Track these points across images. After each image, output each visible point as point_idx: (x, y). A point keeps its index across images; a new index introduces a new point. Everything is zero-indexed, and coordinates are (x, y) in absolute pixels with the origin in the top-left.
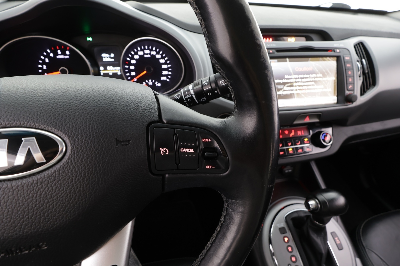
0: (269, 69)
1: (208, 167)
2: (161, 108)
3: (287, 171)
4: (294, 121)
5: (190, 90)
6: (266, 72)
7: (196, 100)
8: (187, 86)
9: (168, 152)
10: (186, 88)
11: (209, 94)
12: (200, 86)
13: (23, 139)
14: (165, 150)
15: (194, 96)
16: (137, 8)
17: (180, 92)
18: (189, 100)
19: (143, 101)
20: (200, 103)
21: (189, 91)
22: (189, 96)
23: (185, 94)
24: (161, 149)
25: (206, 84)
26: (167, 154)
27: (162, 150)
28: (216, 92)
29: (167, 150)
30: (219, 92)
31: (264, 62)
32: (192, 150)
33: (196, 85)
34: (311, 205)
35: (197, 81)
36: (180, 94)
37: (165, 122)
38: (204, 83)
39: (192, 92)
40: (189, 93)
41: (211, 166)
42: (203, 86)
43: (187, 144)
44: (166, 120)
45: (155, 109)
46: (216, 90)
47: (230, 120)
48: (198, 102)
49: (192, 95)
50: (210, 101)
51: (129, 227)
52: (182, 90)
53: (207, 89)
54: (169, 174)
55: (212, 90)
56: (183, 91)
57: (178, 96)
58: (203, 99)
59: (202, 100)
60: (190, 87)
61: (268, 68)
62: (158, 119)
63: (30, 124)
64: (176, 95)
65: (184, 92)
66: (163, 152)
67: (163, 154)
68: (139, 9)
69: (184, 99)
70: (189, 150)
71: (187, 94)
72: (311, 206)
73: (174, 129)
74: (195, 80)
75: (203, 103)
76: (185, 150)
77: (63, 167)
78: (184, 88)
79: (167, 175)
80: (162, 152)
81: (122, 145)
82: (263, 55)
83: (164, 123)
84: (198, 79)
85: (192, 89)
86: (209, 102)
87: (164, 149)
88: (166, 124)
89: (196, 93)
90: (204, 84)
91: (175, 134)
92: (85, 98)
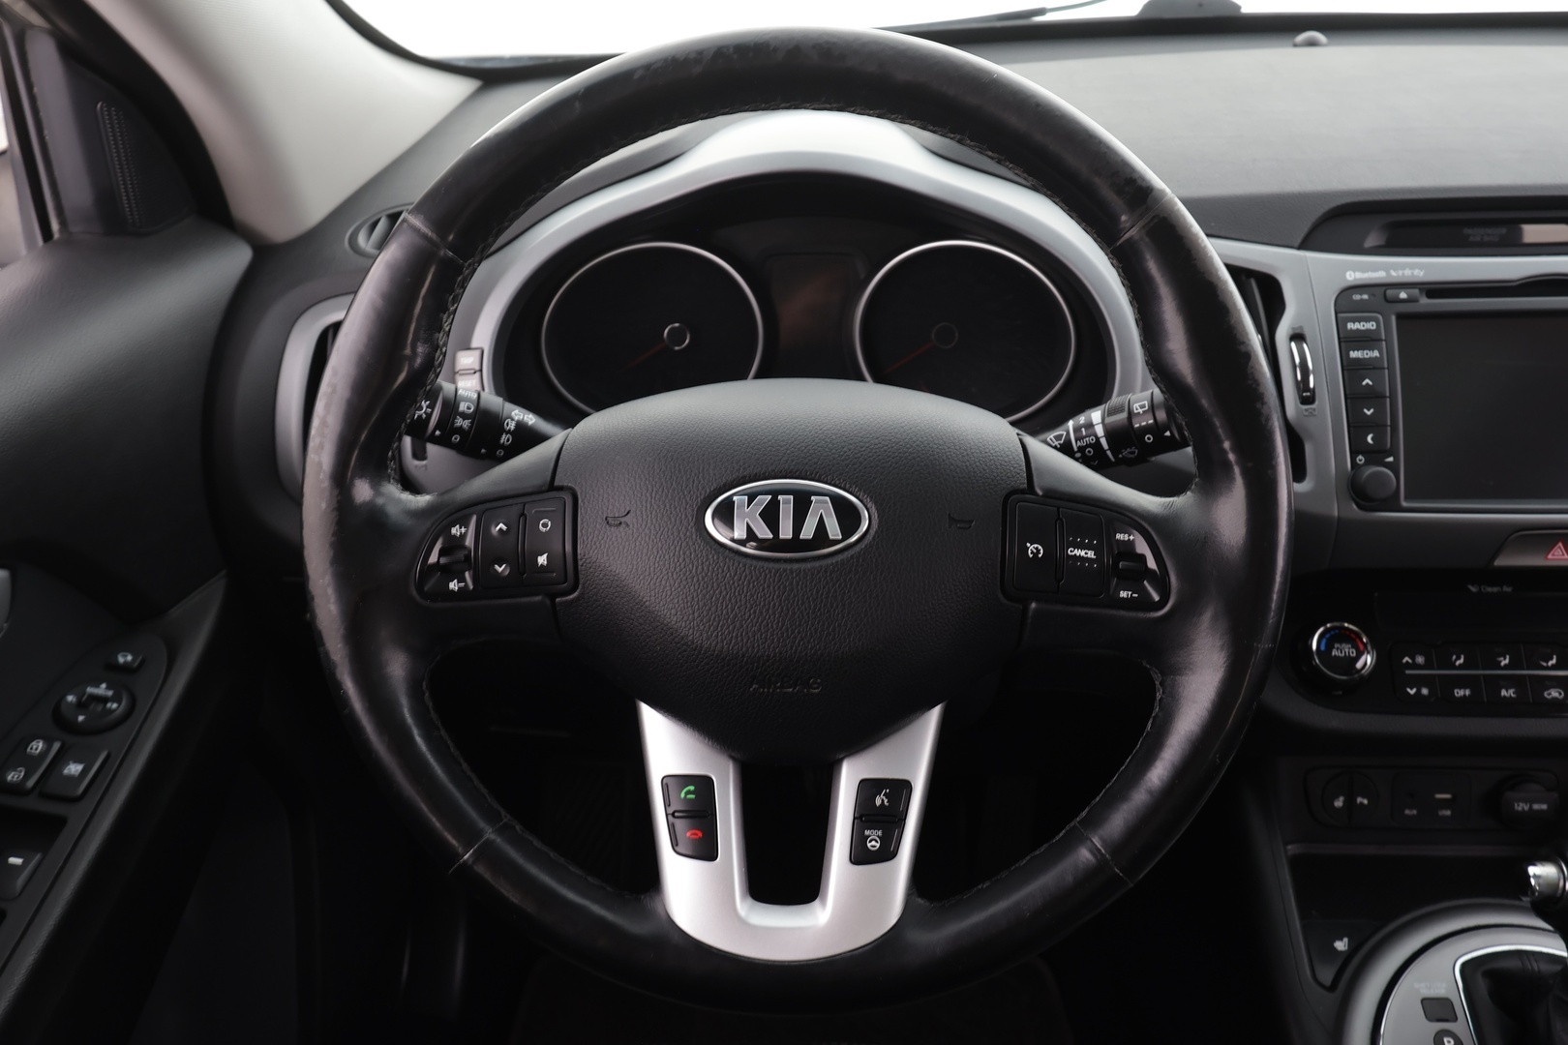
0: (1266, 400)
1: (1123, 594)
2: (1033, 465)
3: (1521, 807)
4: (1494, 557)
5: (1094, 423)
6: (1258, 406)
7: (1109, 453)
8: (1087, 413)
9: (1042, 551)
10: (1082, 419)
11: (1149, 439)
12: (1124, 415)
13: (813, 498)
14: (1037, 548)
15: (1103, 441)
16: (935, 150)
17: (1064, 427)
18: (1089, 452)
19: (997, 449)
20: (1119, 462)
21: (1090, 425)
22: (1091, 440)
23: (1078, 434)
24: (1028, 545)
25: (1141, 411)
26: (1040, 556)
27: (1031, 548)
28: (1168, 434)
29: (1040, 547)
30: (1177, 436)
31: (1254, 386)
32: (1091, 554)
33: (1112, 412)
34: (1535, 876)
35: (1115, 400)
36: (1065, 433)
37: (1040, 493)
38: (1137, 408)
39: (1099, 430)
40: (1090, 431)
41: (1130, 593)
42: (1130, 414)
43: (1083, 540)
44: (1042, 489)
45: (1020, 466)
46: (1168, 428)
47: (1182, 502)
48: (1113, 459)
49: (1098, 439)
50: (1149, 459)
51: (933, 717)
52: (1071, 423)
53: (1144, 424)
54: (1038, 601)
55: (1156, 429)
56: (1073, 425)
57: (1058, 438)
58: (1129, 450)
59: (1125, 453)
60: (1096, 415)
61: (1262, 398)
62: (1026, 485)
63: (820, 476)
64: (1052, 436)
65: (1077, 430)
66: (1032, 552)
67: (1031, 556)
68: (940, 152)
69: (1076, 449)
70: (1086, 553)
71: (1084, 433)
72: (1533, 882)
73: (1058, 509)
74: (1110, 398)
75: (1129, 462)
76: (1078, 552)
77: (864, 553)
78: (1076, 418)
79: (1033, 605)
80: (1030, 552)
81: (959, 528)
82: (1252, 373)
83: (1037, 495)
84: (1119, 395)
85: (1100, 421)
86: (1148, 461)
87: (1036, 546)
88: (1042, 496)
89: (1110, 433)
90: (1136, 411)
91: (1059, 518)
92: (898, 436)
